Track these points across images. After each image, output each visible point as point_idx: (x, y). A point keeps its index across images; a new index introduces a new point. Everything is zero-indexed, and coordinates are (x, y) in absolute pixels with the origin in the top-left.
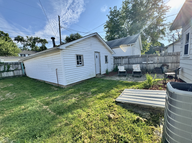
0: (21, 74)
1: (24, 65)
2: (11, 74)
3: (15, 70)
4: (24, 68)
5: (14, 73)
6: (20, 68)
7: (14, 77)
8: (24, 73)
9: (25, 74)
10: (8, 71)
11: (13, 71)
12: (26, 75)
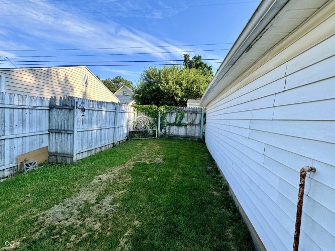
0: (197, 135)
1: (206, 116)
2: (182, 131)
3: (191, 124)
4: (205, 123)
5: (187, 131)
6: (197, 122)
7: (186, 138)
8: (201, 133)
9: (204, 137)
10: (179, 125)
11: (186, 125)
12: (204, 140)
